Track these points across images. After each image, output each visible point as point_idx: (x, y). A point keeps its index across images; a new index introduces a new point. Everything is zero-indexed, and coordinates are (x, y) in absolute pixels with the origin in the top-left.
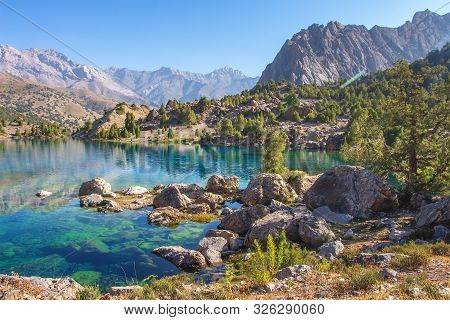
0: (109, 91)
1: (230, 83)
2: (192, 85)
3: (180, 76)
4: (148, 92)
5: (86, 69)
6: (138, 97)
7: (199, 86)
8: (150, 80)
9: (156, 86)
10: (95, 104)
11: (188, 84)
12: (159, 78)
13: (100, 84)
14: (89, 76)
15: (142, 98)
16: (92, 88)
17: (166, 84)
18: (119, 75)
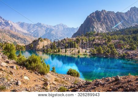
0: (18, 31)
1: (63, 29)
2: (49, 29)
3: (45, 26)
4: (32, 32)
5: (9, 22)
6: (29, 33)
7: (51, 30)
8: (33, 27)
9: (36, 29)
10: (14, 35)
11: (47, 29)
12: (37, 27)
13: (14, 28)
14: (11, 25)
15: (30, 34)
16: (11, 29)
17: (39, 29)
18: (22, 25)
